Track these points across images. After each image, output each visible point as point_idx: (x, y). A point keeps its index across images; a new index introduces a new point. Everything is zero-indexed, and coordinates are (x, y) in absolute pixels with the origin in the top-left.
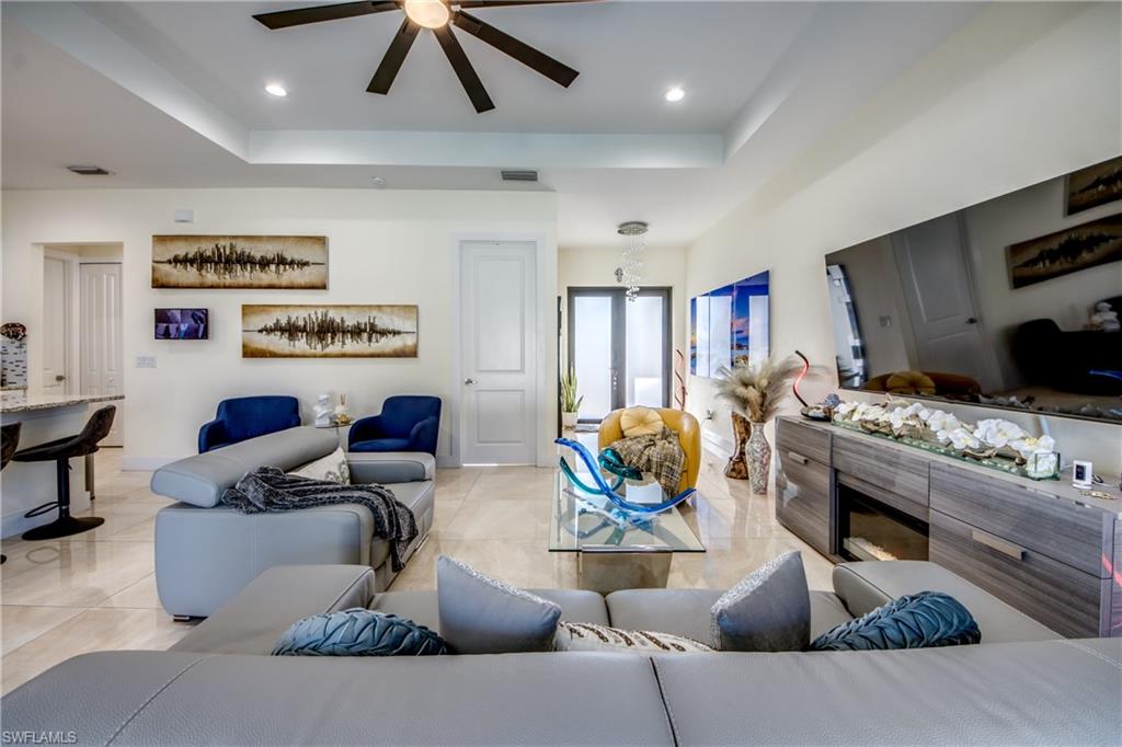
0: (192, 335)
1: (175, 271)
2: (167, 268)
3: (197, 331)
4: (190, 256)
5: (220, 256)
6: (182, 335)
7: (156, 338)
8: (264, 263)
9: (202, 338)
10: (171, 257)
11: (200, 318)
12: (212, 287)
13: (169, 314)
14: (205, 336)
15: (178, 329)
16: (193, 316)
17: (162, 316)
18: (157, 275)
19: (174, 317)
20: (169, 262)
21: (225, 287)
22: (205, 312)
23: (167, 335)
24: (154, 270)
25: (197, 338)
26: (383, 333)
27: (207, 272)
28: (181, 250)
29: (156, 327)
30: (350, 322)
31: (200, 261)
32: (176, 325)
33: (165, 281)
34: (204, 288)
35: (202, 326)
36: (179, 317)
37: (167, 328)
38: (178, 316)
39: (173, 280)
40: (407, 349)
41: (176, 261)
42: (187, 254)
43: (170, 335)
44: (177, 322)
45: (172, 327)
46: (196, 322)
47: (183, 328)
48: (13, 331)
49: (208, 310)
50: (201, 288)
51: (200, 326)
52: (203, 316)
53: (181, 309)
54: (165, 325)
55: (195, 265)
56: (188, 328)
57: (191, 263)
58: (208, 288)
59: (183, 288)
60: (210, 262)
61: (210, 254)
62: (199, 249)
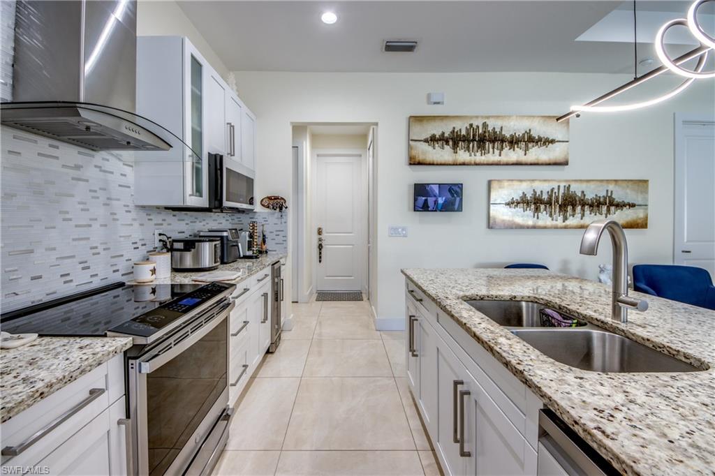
0: (448, 207)
1: (430, 148)
2: (425, 146)
3: (453, 204)
4: (446, 135)
5: (474, 136)
6: (439, 208)
7: (415, 210)
8: (514, 142)
9: (457, 210)
10: (428, 135)
11: (457, 193)
12: (464, 164)
13: (428, 188)
14: (460, 208)
15: (436, 202)
16: (450, 190)
17: (420, 190)
18: (414, 153)
19: (433, 191)
20: (426, 141)
21: (476, 164)
22: (460, 186)
23: (425, 208)
24: (410, 148)
25: (454, 211)
26: (620, 206)
27: (461, 149)
28: (437, 129)
29: (415, 200)
30: (590, 196)
31: (455, 140)
32: (434, 199)
33: (421, 158)
34: (457, 165)
35: (458, 200)
36: (437, 191)
37: (426, 200)
38: (436, 189)
39: (429, 159)
40: (639, 221)
41: (433, 140)
42: (443, 133)
43: (428, 207)
44: (435, 196)
45: (431, 201)
46: (453, 196)
47: (441, 201)
48: (276, 204)
49: (462, 184)
50: (454, 165)
51: (455, 200)
52: (458, 190)
53: (439, 184)
54: (424, 198)
55: (451, 143)
56: (445, 201)
57: (447, 143)
58: (460, 165)
59: (437, 165)
60: (464, 141)
61: (465, 134)
62: (454, 128)
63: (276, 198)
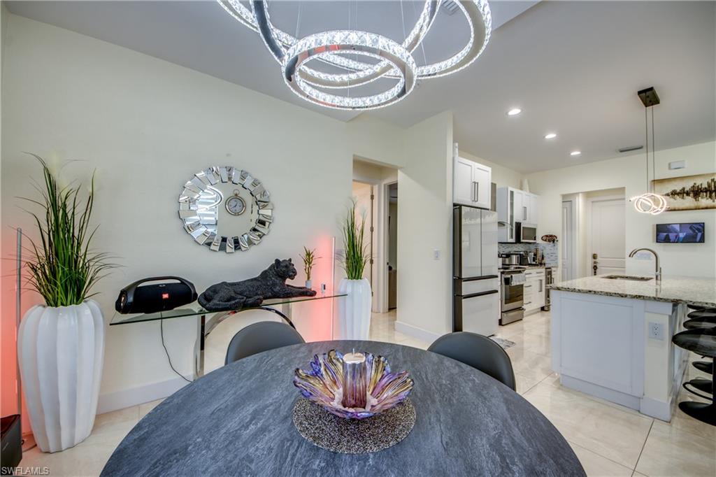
0: (690, 239)
1: (673, 200)
3: (695, 237)
4: (687, 189)
6: (681, 240)
7: (657, 242)
9: (699, 242)
10: (669, 191)
11: (697, 229)
12: (707, 208)
13: (669, 227)
14: (702, 240)
15: (677, 236)
16: (691, 228)
17: (662, 229)
19: (674, 229)
20: (667, 195)
22: (702, 224)
23: (667, 240)
25: (696, 242)
27: (702, 198)
28: (678, 186)
29: (657, 235)
31: (696, 192)
32: (675, 234)
34: (699, 209)
35: (699, 234)
37: (667, 236)
38: (677, 228)
41: (673, 194)
42: (684, 189)
43: (669, 240)
44: (676, 232)
45: (672, 236)
46: (694, 231)
47: (682, 235)
48: (551, 239)
49: (704, 223)
50: (696, 209)
51: (697, 234)
52: (700, 227)
53: (680, 224)
54: (665, 234)
55: (692, 195)
56: (686, 236)
57: (688, 194)
58: (702, 209)
59: (679, 210)
60: (706, 192)
61: (707, 186)
62: (695, 184)
63: (551, 236)
